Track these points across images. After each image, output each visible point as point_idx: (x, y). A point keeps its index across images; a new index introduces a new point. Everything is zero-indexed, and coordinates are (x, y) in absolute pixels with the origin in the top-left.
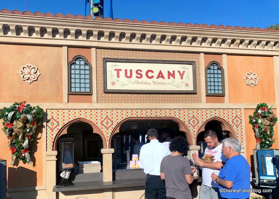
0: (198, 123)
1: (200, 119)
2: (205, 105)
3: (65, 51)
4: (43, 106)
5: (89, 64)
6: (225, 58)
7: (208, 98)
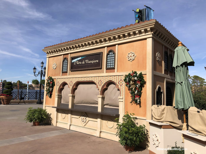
0: (102, 84)
1: (103, 81)
2: (105, 74)
3: (62, 57)
4: (56, 77)
5: (68, 60)
6: (117, 47)
7: (107, 70)
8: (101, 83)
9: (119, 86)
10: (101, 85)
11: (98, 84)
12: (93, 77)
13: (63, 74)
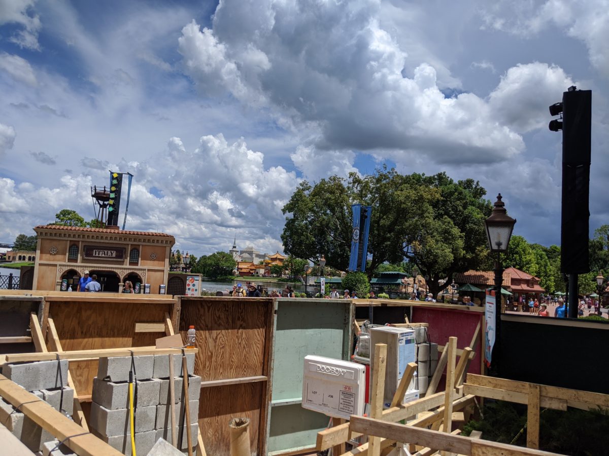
2: (128, 266)
3: (69, 242)
4: (58, 263)
5: (78, 248)
6: (141, 247)
7: (131, 264)
8: (123, 273)
9: (142, 277)
10: (123, 275)
11: (120, 274)
12: (114, 268)
13: (70, 260)
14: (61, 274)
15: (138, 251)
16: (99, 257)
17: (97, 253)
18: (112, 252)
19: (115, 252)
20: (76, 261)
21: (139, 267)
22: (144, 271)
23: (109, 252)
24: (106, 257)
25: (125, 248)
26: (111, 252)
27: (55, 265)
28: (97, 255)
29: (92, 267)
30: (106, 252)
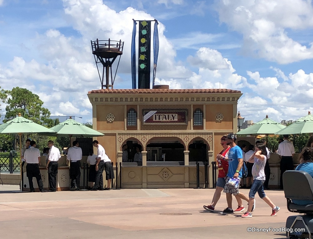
2: (192, 131)
3: (126, 107)
4: (117, 132)
5: (136, 112)
6: (204, 106)
7: (195, 128)
8: (188, 139)
9: (209, 142)
10: (188, 141)
11: (184, 140)
12: (177, 134)
13: (129, 128)
14: (121, 144)
15: (202, 112)
16: (160, 122)
17: (157, 117)
18: (174, 115)
19: (177, 115)
20: (135, 128)
21: (205, 131)
22: (211, 135)
23: (170, 115)
24: (168, 122)
25: (187, 110)
26: (172, 115)
27: (114, 135)
28: (157, 120)
29: (153, 134)
30: (167, 115)
